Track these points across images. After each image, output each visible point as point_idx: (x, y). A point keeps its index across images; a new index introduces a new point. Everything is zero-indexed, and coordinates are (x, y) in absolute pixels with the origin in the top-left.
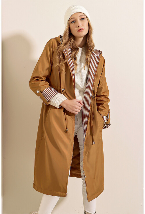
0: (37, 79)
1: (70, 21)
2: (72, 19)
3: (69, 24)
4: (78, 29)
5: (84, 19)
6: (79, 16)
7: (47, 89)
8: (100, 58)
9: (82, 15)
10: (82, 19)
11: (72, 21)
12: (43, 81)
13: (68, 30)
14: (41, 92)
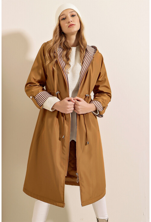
0: (30, 85)
1: (61, 18)
2: (62, 15)
3: (59, 21)
4: (69, 25)
5: (75, 15)
6: (70, 13)
7: (39, 93)
8: (94, 57)
9: (73, 12)
10: (73, 16)
11: (62, 18)
12: (36, 86)
13: (58, 27)
14: (34, 98)
